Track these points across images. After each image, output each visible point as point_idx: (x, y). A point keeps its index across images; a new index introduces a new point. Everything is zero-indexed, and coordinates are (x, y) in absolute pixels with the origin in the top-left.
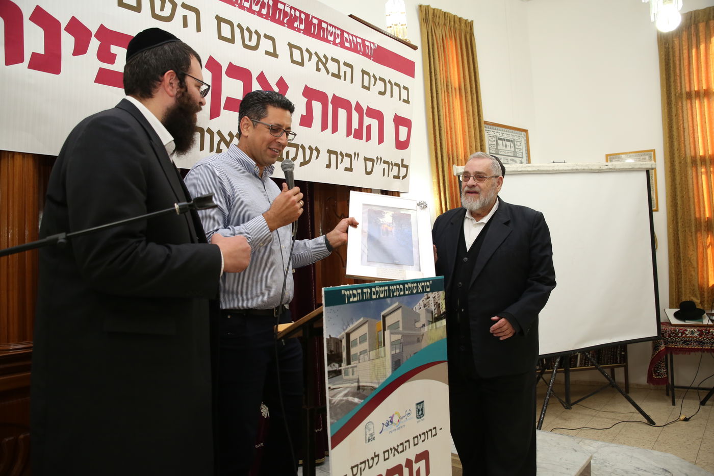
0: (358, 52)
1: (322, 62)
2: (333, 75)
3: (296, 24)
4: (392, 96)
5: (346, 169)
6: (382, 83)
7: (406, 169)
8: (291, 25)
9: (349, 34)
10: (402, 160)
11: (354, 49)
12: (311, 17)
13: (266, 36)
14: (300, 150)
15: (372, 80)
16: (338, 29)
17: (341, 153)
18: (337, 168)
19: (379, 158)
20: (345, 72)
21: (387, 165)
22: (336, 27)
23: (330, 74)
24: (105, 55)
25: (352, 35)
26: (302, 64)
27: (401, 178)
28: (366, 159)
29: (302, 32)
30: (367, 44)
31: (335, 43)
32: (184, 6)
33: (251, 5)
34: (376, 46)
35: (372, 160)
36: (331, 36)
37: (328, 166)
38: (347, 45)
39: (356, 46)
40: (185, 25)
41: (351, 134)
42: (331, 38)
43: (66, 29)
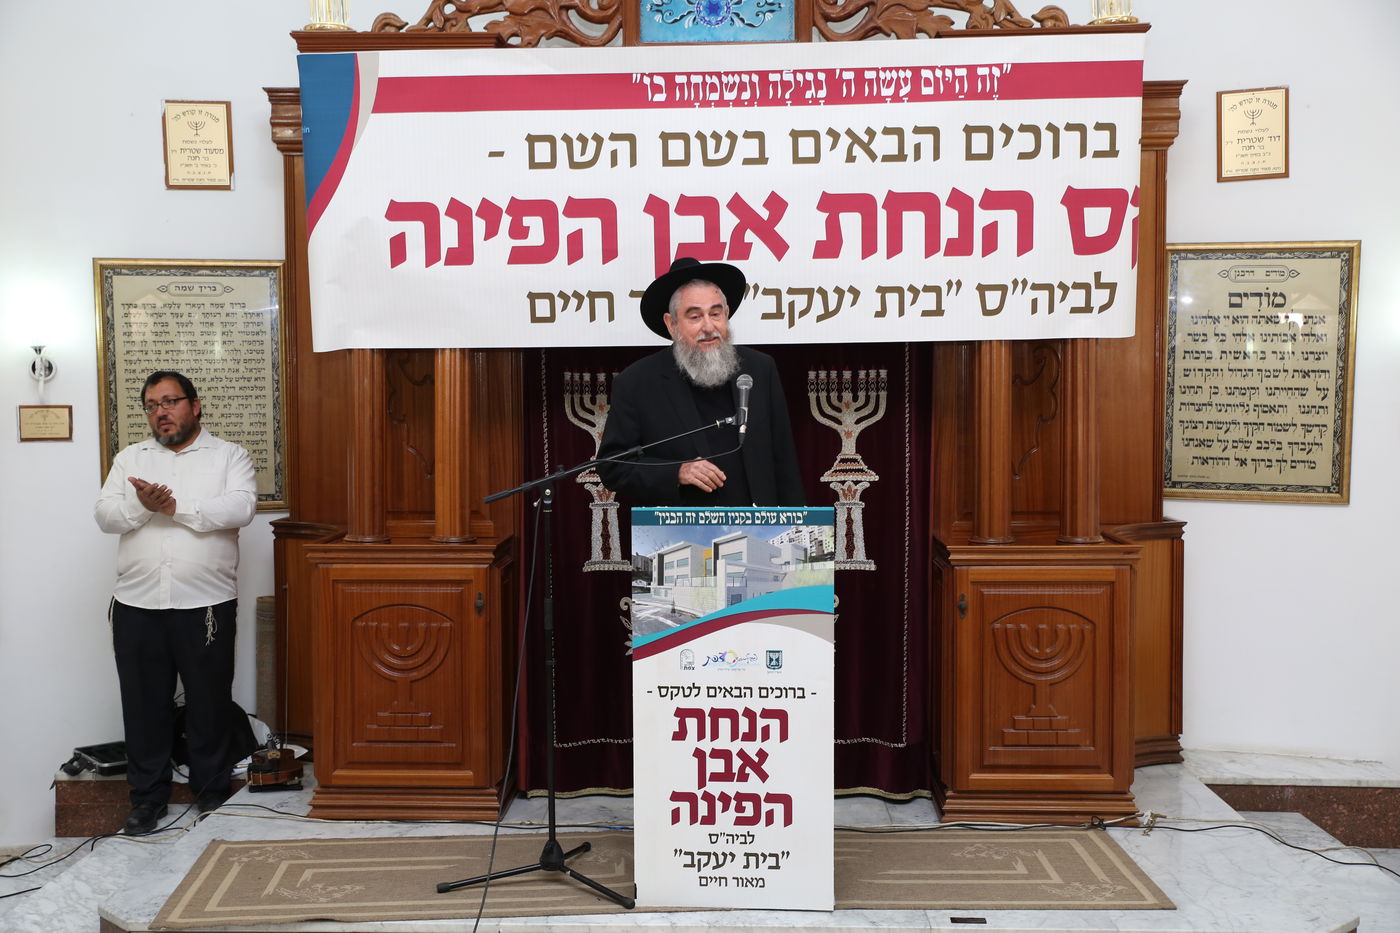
0: (954, 97)
1: (862, 143)
2: (886, 158)
3: (808, 95)
4: (1056, 154)
5: (925, 313)
6: (1030, 136)
7: (1107, 292)
8: (799, 99)
9: (933, 69)
10: (1098, 275)
11: (947, 92)
12: (838, 72)
13: (748, 135)
14: (817, 298)
15: (999, 137)
16: (904, 69)
17: (912, 289)
18: (901, 313)
19: (1020, 280)
20: (917, 147)
21: (1046, 293)
22: (897, 69)
23: (880, 158)
24: (518, 231)
25: (943, 68)
26: (816, 159)
27: (1096, 310)
28: (982, 289)
29: (822, 102)
30: (981, 71)
31: (896, 98)
32: (614, 137)
33: (722, 95)
34: (1007, 68)
35: (1003, 288)
36: (888, 86)
37: (881, 314)
38: (927, 91)
39: (949, 86)
40: (614, 163)
41: (939, 250)
42: (887, 92)
43: (477, 215)
